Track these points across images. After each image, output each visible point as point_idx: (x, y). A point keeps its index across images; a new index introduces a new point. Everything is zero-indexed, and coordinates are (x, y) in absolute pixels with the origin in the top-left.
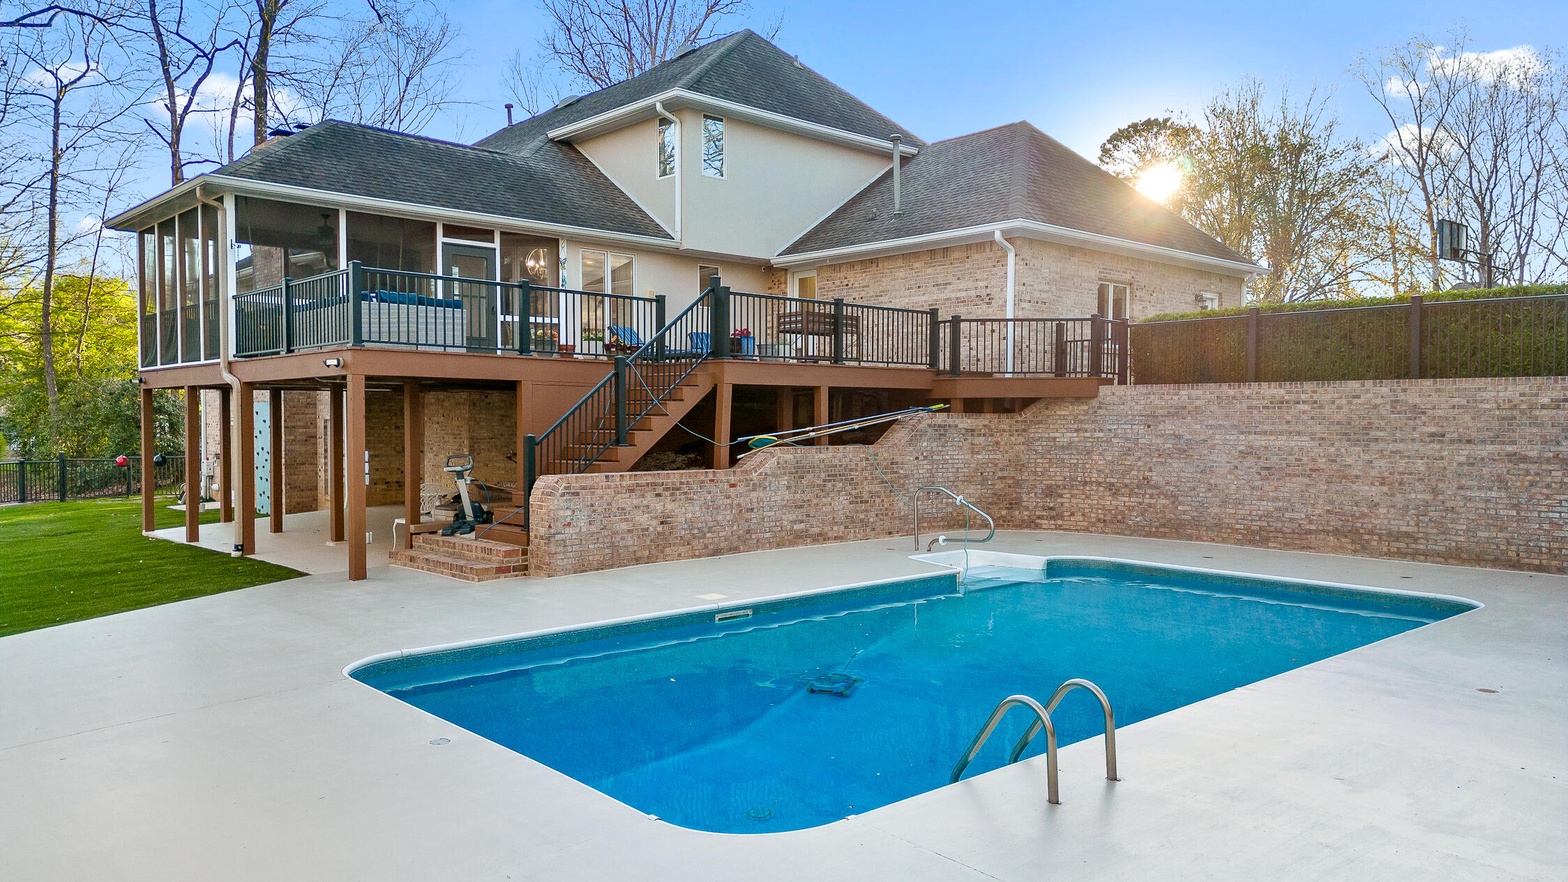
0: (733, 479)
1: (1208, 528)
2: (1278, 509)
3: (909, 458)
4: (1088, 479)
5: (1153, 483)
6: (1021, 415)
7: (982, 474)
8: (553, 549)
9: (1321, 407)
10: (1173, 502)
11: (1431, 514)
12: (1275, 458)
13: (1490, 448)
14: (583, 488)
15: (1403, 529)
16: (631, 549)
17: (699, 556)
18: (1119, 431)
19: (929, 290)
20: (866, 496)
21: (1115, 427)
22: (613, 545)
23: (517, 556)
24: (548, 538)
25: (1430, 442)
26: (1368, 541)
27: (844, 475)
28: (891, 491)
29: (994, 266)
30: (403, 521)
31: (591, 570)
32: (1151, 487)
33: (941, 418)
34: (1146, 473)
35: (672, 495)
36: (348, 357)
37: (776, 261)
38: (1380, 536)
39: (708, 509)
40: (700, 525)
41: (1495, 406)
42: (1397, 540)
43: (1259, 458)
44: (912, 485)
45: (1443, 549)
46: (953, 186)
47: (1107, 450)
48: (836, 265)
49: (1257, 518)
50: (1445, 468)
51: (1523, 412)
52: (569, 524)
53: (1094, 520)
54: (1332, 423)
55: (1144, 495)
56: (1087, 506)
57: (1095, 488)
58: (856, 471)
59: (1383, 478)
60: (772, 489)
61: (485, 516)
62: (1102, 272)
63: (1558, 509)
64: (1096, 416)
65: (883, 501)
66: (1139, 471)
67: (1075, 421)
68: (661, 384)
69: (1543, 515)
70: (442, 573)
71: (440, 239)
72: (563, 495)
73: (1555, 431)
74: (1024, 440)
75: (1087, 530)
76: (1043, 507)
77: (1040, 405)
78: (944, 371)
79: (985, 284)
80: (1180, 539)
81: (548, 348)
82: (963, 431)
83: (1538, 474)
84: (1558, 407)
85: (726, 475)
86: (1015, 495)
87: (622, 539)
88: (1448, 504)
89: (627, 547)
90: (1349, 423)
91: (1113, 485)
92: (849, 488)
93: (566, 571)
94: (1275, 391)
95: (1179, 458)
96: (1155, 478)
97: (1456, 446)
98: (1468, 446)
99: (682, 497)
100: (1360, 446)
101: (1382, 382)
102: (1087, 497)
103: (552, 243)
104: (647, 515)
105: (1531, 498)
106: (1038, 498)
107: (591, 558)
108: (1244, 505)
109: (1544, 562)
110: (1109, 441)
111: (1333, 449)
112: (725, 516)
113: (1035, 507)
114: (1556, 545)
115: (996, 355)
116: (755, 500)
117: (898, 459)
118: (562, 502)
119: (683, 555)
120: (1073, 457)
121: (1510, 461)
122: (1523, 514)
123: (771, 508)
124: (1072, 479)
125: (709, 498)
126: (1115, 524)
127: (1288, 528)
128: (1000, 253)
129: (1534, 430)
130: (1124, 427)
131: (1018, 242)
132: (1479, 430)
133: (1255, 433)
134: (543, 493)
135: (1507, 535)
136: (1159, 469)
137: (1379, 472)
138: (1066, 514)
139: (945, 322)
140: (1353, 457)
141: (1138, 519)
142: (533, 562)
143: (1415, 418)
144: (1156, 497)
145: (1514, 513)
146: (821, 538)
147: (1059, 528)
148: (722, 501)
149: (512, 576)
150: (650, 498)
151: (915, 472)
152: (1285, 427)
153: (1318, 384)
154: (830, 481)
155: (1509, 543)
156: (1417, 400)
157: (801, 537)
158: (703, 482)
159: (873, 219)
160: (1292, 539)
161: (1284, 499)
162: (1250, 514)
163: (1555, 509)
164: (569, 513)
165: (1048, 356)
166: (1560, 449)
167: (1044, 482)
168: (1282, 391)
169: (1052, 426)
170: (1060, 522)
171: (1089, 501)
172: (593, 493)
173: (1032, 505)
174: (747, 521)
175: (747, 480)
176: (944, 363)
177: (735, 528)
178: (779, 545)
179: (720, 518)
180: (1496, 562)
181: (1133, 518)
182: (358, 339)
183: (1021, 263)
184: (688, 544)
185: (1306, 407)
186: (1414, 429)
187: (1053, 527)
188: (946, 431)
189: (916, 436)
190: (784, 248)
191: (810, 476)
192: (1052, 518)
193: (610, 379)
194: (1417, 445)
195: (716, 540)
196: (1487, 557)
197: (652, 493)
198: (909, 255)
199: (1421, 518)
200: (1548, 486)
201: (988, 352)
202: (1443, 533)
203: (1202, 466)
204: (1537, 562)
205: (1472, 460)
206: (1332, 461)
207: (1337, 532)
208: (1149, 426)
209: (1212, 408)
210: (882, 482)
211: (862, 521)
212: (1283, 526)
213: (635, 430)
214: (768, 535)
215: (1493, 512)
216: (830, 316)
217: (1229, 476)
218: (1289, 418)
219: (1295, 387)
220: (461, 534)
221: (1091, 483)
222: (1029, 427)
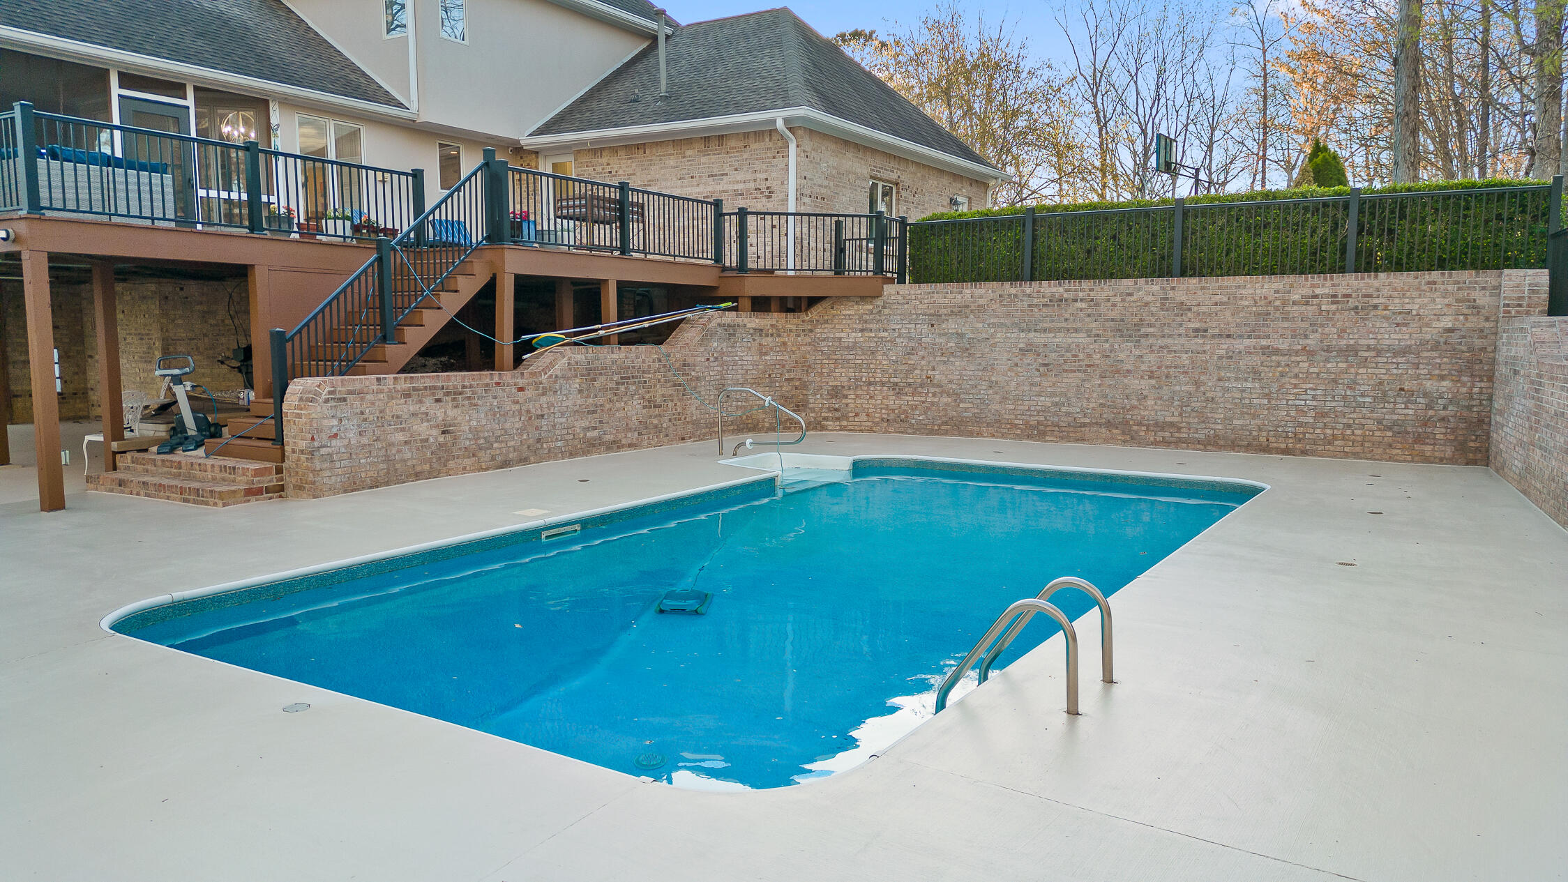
0: (521, 382)
1: (989, 425)
2: (1055, 404)
3: (699, 359)
4: (872, 380)
5: (936, 381)
6: (807, 315)
7: (770, 375)
8: (317, 465)
9: (1097, 305)
10: (955, 400)
11: (1193, 404)
12: (1053, 354)
13: (1247, 342)
14: (351, 393)
15: (1168, 419)
16: (410, 463)
17: (487, 469)
18: (903, 330)
19: (704, 180)
20: (659, 400)
21: (899, 326)
22: (388, 459)
23: (270, 474)
24: (312, 453)
25: (1195, 337)
26: (1136, 432)
27: (637, 378)
28: (683, 395)
29: (774, 157)
30: (100, 438)
31: (363, 488)
32: (934, 386)
33: (730, 317)
34: (929, 372)
35: (454, 400)
36: (22, 228)
37: (527, 142)
38: (1148, 426)
39: (495, 415)
40: (486, 434)
41: (1252, 302)
42: (1162, 430)
43: (1038, 355)
44: (703, 388)
45: (1203, 437)
46: (720, 70)
47: (891, 350)
48: (597, 149)
49: (1035, 413)
50: (1207, 361)
51: (1277, 308)
52: (336, 435)
53: (877, 420)
54: (1107, 320)
55: (927, 394)
56: (871, 406)
57: (879, 388)
58: (649, 373)
59: (1152, 372)
60: (563, 393)
61: (212, 429)
62: (873, 170)
63: (1304, 397)
64: (880, 316)
65: (676, 405)
66: (922, 370)
67: (860, 321)
68: (432, 272)
69: (1290, 403)
70: (168, 498)
71: (116, 91)
72: (327, 401)
73: (1305, 325)
74: (810, 341)
75: (871, 430)
76: (829, 408)
77: (825, 304)
78: (731, 269)
79: (763, 176)
80: (961, 436)
81: (285, 227)
82: (751, 331)
83: (1288, 365)
84: (1307, 303)
85: (513, 377)
86: (801, 397)
87: (399, 451)
88: (1209, 395)
89: (404, 461)
90: (1122, 320)
91: (896, 384)
92: (642, 391)
93: (334, 491)
94: (1054, 290)
95: (961, 357)
96: (937, 377)
97: (1217, 340)
98: (1228, 341)
99: (466, 402)
100: (1132, 341)
101: (1153, 281)
102: (871, 397)
103: (259, 104)
104: (426, 424)
105: (1281, 387)
106: (823, 399)
107: (363, 475)
108: (1023, 400)
109: (1290, 445)
110: (893, 341)
111: (1107, 345)
112: (514, 424)
113: (821, 409)
114: (1301, 430)
115: (776, 253)
116: (545, 406)
117: (690, 360)
118: (326, 409)
119: (468, 468)
120: (857, 357)
121: (1264, 354)
122: (1273, 402)
123: (563, 414)
124: (856, 379)
125: (495, 404)
126: (899, 424)
127: (1064, 421)
128: (780, 144)
129: (1286, 325)
130: (908, 326)
131: (800, 132)
132: (1238, 325)
133: (1035, 331)
134: (301, 399)
135: (1259, 422)
136: (942, 367)
137: (1149, 367)
138: (851, 415)
139: (730, 214)
140: (1125, 352)
141: (921, 418)
142: (290, 481)
143: (1182, 315)
144: (939, 395)
145: (1266, 402)
146: (615, 446)
147: (843, 428)
148: (510, 407)
149: (265, 499)
150: (429, 402)
151: (706, 373)
152: (1064, 324)
153: (1095, 283)
154: (623, 384)
155: (1260, 430)
156: (1184, 298)
157: (594, 446)
158: (488, 385)
159: (635, 101)
160: (1068, 432)
161: (1061, 395)
162: (1029, 410)
163: (1301, 397)
164: (335, 422)
165: (827, 254)
166: (1308, 341)
167: (830, 383)
168: (1061, 290)
169: (837, 326)
170: (845, 423)
171: (873, 401)
172: (362, 399)
173: (817, 406)
174: (537, 428)
175: (536, 383)
176: (730, 258)
177: (525, 436)
178: (572, 455)
179: (508, 426)
180: (1248, 447)
181: (916, 417)
182: (34, 204)
183: (803, 155)
184: (474, 456)
185: (1083, 305)
186: (1181, 325)
187: (838, 428)
188: (735, 330)
189: (707, 336)
190: (535, 128)
191: (602, 378)
192: (838, 419)
193: (372, 264)
194: (1183, 341)
195: (504, 451)
196: (1241, 443)
197: (431, 397)
198: (680, 141)
199: (1184, 408)
200: (1296, 376)
201: (769, 248)
202: (1203, 422)
203: (984, 365)
204: (1283, 446)
205: (1230, 354)
206: (1107, 356)
207: (1109, 424)
208: (932, 326)
209: (994, 307)
210: (675, 385)
211: (656, 426)
212: (1060, 420)
213: (405, 325)
214: (560, 444)
215: (1247, 401)
216: (615, 201)
217: (1009, 373)
218: (1067, 316)
219: (1073, 285)
220: (184, 451)
221: (876, 383)
222: (815, 327)
